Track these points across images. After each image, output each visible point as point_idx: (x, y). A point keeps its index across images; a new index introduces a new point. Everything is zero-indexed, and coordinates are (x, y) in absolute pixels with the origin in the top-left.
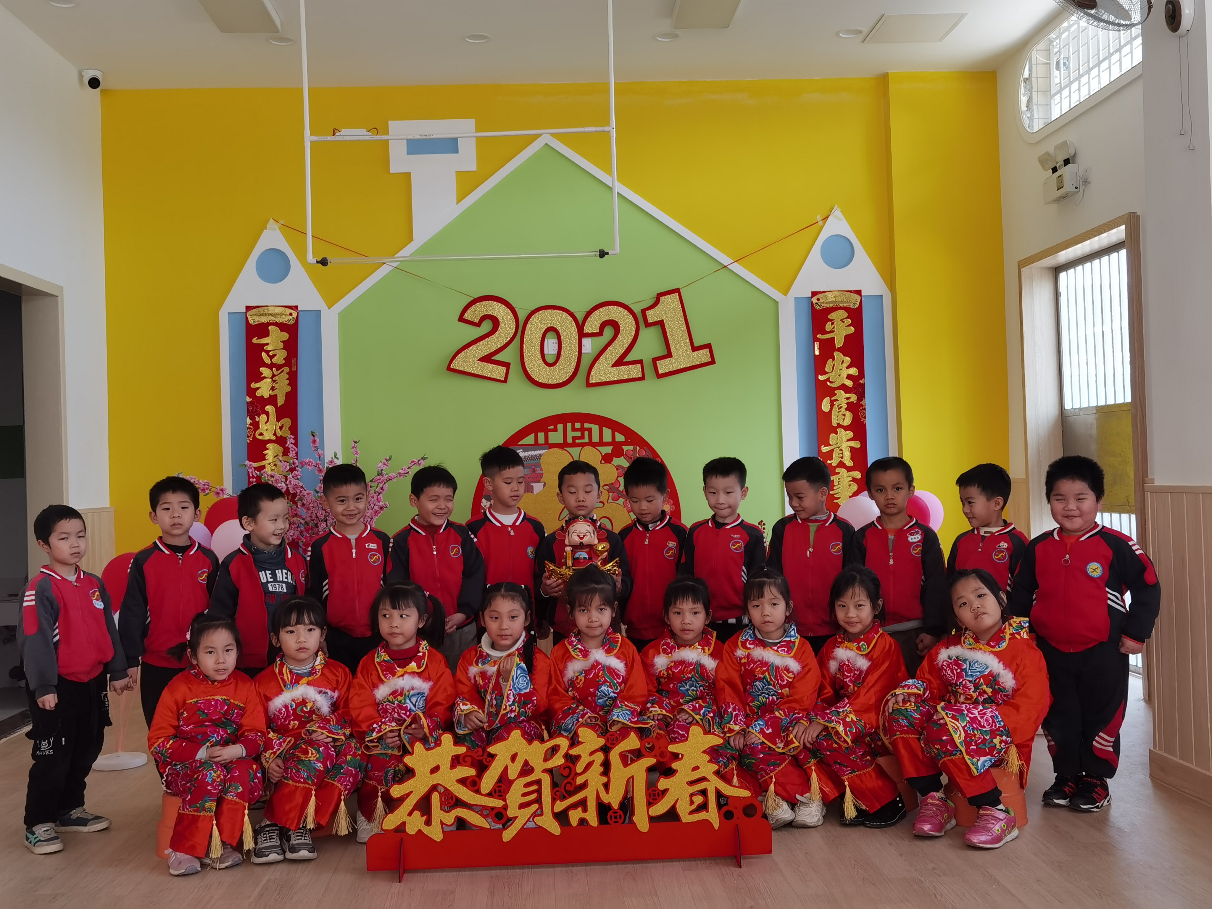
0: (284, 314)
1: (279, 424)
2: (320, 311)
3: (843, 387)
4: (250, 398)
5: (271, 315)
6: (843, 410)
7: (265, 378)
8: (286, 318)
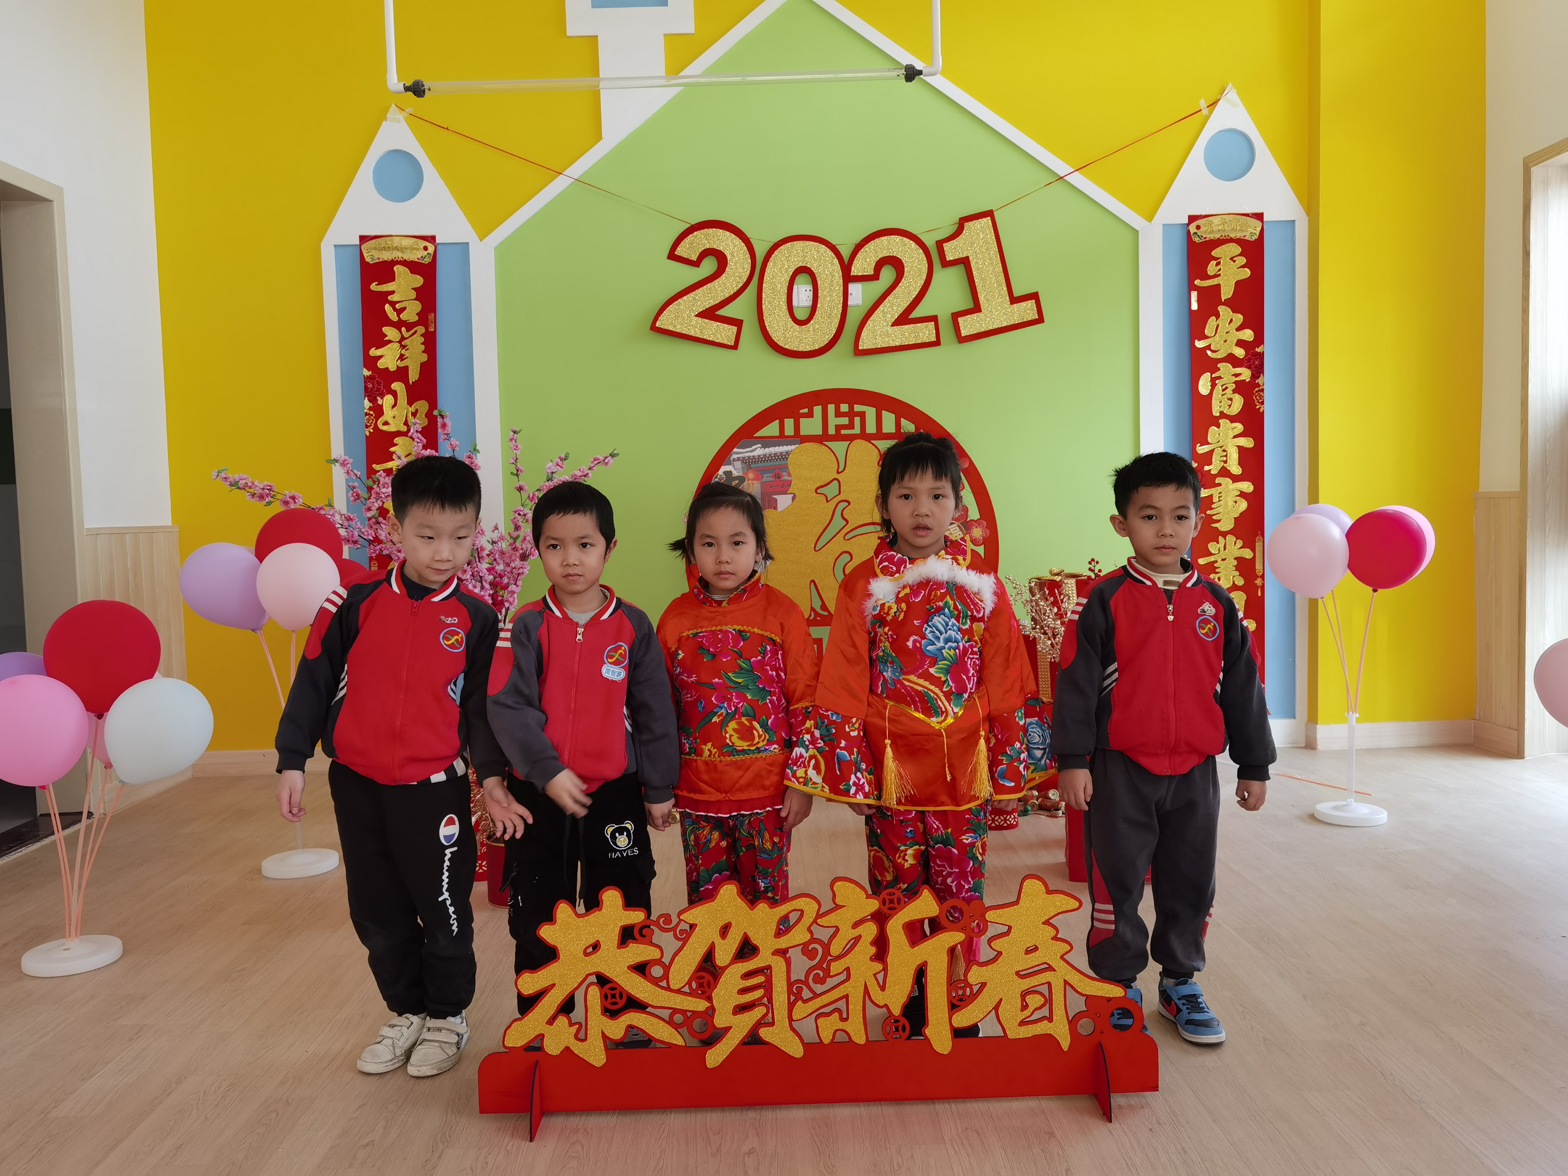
0: (416, 249)
1: (412, 409)
2: (468, 243)
3: (1231, 359)
4: (369, 371)
5: (396, 248)
6: (1229, 392)
7: (390, 342)
8: (417, 255)
